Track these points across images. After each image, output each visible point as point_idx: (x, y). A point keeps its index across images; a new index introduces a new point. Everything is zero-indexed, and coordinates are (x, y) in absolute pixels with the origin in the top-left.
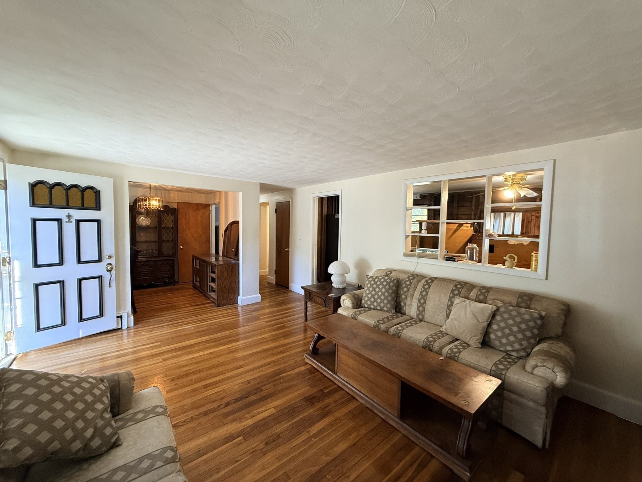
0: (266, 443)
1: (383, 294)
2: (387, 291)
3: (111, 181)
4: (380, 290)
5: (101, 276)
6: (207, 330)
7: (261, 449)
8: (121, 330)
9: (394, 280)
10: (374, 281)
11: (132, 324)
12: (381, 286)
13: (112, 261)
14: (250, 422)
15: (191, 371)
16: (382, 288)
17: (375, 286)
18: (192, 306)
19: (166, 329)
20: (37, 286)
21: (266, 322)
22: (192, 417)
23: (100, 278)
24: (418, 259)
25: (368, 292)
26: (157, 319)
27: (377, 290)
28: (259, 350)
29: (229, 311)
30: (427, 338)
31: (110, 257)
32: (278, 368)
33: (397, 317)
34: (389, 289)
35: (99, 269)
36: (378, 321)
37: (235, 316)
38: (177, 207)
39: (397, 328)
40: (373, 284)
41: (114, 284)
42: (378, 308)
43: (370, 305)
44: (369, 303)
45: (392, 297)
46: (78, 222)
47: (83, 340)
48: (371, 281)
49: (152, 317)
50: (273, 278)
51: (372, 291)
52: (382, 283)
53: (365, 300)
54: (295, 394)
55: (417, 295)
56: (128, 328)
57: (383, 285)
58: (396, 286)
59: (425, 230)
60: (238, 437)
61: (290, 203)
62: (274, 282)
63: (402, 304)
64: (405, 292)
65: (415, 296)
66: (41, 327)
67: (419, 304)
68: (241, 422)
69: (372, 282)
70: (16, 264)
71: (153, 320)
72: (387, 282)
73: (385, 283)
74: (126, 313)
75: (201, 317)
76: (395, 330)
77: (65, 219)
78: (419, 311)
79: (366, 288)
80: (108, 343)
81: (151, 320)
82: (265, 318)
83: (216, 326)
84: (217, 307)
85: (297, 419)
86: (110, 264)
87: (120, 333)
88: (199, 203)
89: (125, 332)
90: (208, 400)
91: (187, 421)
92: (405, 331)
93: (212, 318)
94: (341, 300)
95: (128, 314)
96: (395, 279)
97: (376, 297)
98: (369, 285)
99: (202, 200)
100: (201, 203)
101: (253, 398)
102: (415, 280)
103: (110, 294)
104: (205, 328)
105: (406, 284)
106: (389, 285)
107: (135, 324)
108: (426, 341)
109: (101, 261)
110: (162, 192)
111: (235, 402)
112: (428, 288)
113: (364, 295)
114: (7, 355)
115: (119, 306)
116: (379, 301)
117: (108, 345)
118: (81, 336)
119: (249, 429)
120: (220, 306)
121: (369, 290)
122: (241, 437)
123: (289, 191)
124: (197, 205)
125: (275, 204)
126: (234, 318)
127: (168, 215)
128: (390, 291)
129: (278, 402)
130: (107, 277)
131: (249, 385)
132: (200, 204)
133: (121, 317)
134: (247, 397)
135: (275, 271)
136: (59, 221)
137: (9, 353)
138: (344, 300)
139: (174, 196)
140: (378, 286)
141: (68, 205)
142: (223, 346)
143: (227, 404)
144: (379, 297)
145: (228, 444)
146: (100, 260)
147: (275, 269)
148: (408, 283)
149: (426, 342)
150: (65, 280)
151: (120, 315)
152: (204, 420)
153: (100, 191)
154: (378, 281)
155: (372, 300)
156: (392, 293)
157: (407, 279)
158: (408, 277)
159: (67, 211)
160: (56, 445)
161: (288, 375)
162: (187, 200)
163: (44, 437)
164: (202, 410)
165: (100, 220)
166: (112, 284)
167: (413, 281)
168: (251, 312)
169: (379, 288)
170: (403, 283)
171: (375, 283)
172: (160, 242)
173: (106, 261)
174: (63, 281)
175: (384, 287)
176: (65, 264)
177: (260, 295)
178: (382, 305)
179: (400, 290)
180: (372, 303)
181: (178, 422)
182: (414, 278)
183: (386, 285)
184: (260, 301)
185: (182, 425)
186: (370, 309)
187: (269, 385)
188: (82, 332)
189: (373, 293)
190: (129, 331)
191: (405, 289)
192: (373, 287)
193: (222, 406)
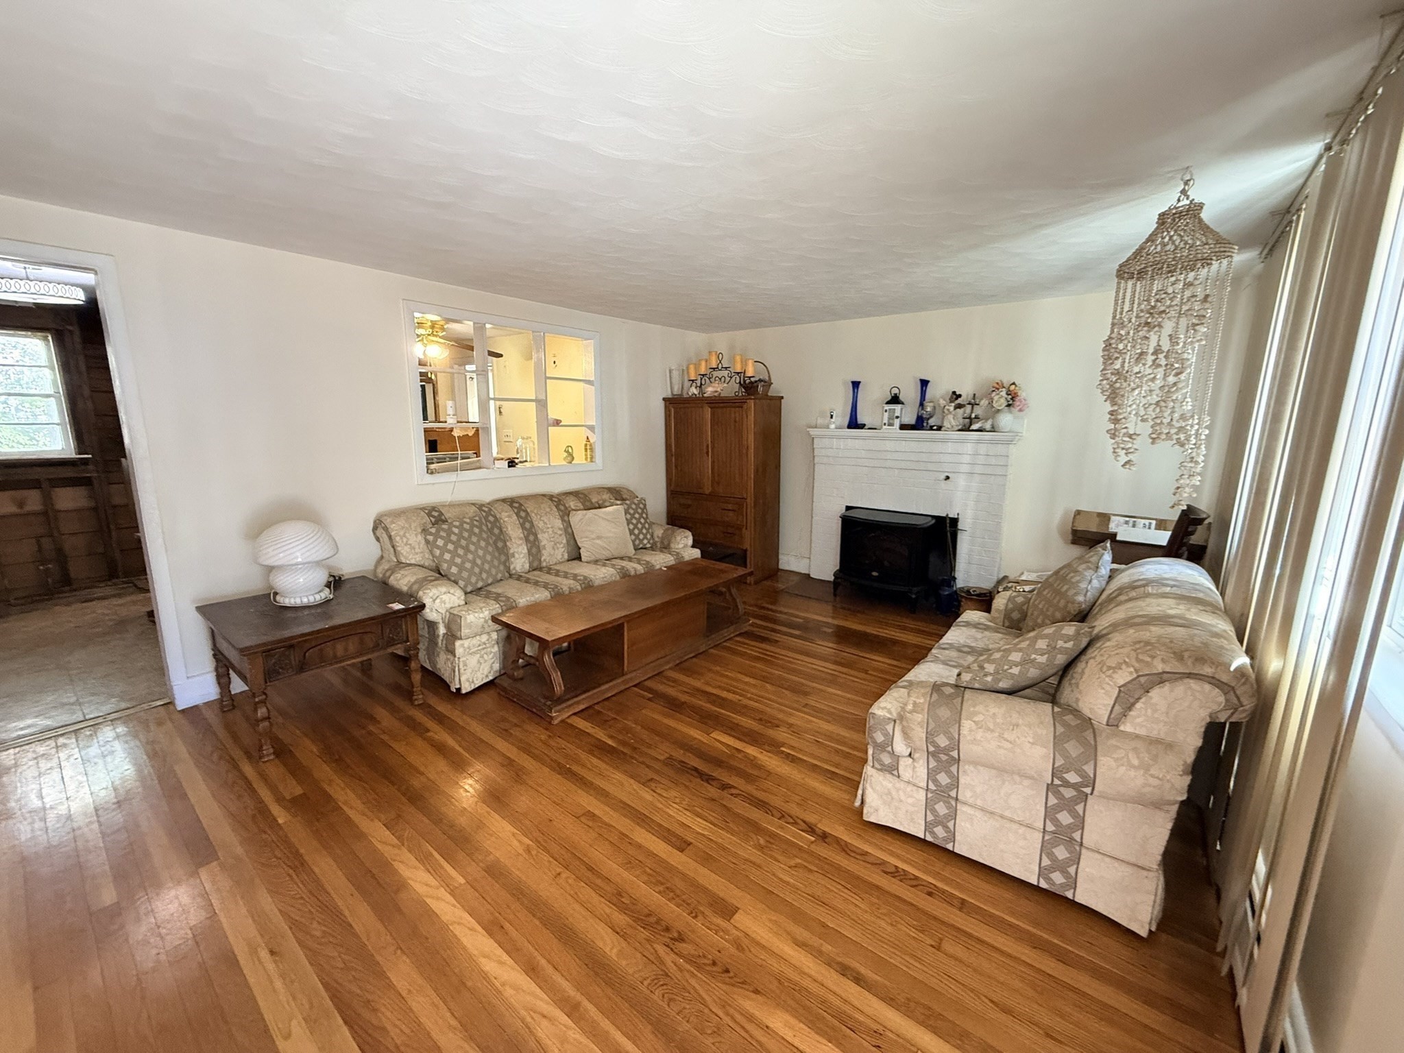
0: (778, 726)
60: (783, 752)
67: (529, 545)
90: (729, 818)
91: (791, 821)
111: (714, 779)
119: (766, 747)
129: (696, 734)
134: (696, 770)
143: (725, 787)
145: (801, 756)
152: (776, 801)
164: (755, 814)
181: (802, 831)
185: (804, 822)
193: (734, 791)
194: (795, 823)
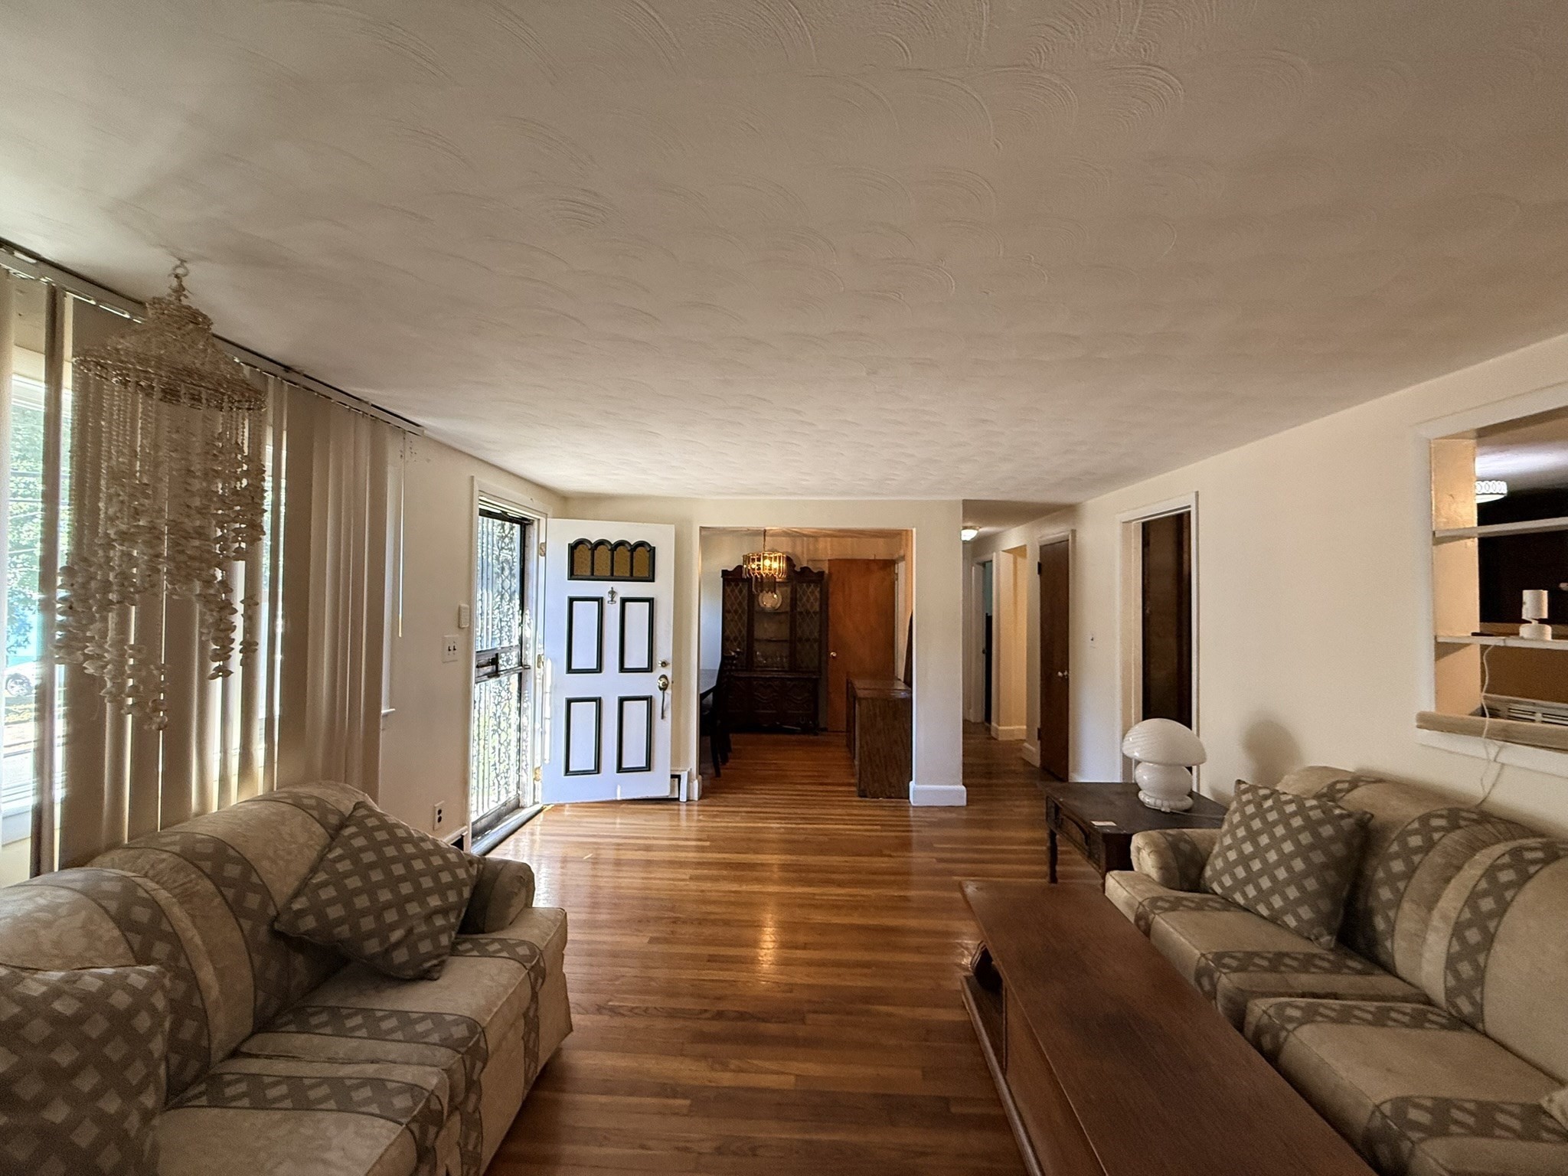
0: (718, 1149)
1: (1285, 860)
2: (1301, 851)
3: (671, 529)
4: (1275, 843)
5: (651, 697)
6: (806, 841)
7: (700, 1153)
8: (677, 802)
9: (1341, 817)
10: (1259, 806)
11: (695, 796)
12: (1280, 831)
13: (668, 672)
14: (726, 1079)
15: (712, 917)
16: (1284, 839)
17: (1257, 824)
18: (815, 784)
19: (738, 819)
20: (569, 702)
21: (940, 860)
22: (647, 1008)
23: (649, 699)
24: (1501, 748)
25: (1228, 841)
26: (741, 796)
27: (1264, 840)
28: (871, 922)
29: (878, 812)
30: (1402, 1104)
31: (664, 664)
32: (878, 983)
33: (1337, 969)
34: (1312, 847)
35: (647, 685)
36: (1219, 957)
37: (879, 827)
38: (827, 572)
39: (1281, 1007)
40: (1252, 817)
41: (668, 714)
42: (1263, 910)
43: (1233, 889)
44: (1228, 881)
45: (1323, 883)
46: (624, 601)
47: (623, 806)
48: (1249, 802)
49: (740, 789)
50: (1033, 749)
51: (1244, 840)
52: (1285, 819)
53: (1214, 869)
54: (870, 1071)
55: (1452, 900)
56: (688, 800)
57: (1287, 826)
58: (1348, 844)
59: (1542, 621)
60: (685, 1097)
61: (1068, 545)
62: (1037, 761)
63: (1380, 924)
64: (1392, 879)
65: (1442, 904)
66: (571, 769)
67: (1457, 947)
68: (713, 1069)
69: (1250, 809)
70: (548, 664)
71: (734, 796)
72: (1307, 819)
73: (1297, 822)
74: (686, 773)
75: (815, 811)
76: (1271, 1012)
77: (607, 598)
78: (1457, 975)
79: (1225, 827)
80: (645, 820)
81: (730, 796)
82: (943, 850)
83: (826, 839)
84: (861, 796)
85: (824, 1137)
86: (664, 676)
87: (676, 807)
88: (872, 558)
89: (683, 808)
91: (636, 1011)
92: (1306, 1033)
93: (832, 819)
94: (1133, 848)
95: (689, 774)
96: (1349, 815)
97: (1256, 865)
98: (1236, 818)
99: (877, 551)
100: (877, 558)
101: (772, 1028)
102: (1456, 835)
103: (663, 729)
104: (802, 838)
105: (1404, 844)
106: (1316, 834)
107: (700, 798)
108: (1387, 1109)
109: (651, 671)
110: (803, 541)
111: (733, 1019)
112: (1509, 885)
113: (1216, 849)
114: (535, 803)
115: (677, 757)
116: (1265, 883)
117: (644, 823)
118: (619, 798)
119: (712, 1094)
120: (866, 797)
121: (1234, 835)
122: (687, 1102)
123: (1067, 511)
124: (868, 563)
125: (1038, 552)
126: (876, 831)
127: (809, 586)
128: (1318, 857)
129: (813, 1069)
130: (658, 696)
131: (789, 995)
132: (874, 561)
133: (679, 777)
134: (764, 1020)
135: (1039, 730)
136: (600, 601)
137: (536, 800)
138: (1139, 850)
139: (826, 548)
140: (1269, 827)
141: (612, 574)
142: (803, 886)
143: (720, 1015)
144: (1268, 870)
146: (650, 669)
147: (1038, 725)
148: (1415, 841)
149: (1384, 1116)
150: (603, 699)
151: (677, 773)
152: (662, 1024)
153: (654, 548)
154: (1271, 809)
155: (1240, 873)
156: (1325, 866)
157: (1416, 825)
158: (1424, 820)
159: (609, 585)
160: (344, 931)
161: (890, 1015)
162: (849, 554)
163: (335, 912)
164: (672, 1003)
165: (653, 599)
166: (666, 715)
167: (1444, 841)
168: (921, 826)
169: (1272, 836)
170: (1393, 836)
171: (1261, 813)
172: (794, 641)
173: (659, 671)
174: (600, 699)
175: (1292, 834)
176: (604, 671)
177: (964, 788)
178: (1277, 902)
179: (1374, 862)
180: (1241, 885)
182: (1454, 826)
183: (1300, 830)
184: (964, 803)
185: (623, 1015)
186: (1228, 903)
187: (830, 1017)
188: (621, 793)
189: (1248, 848)
190: (691, 808)
191: (1398, 866)
192: (1248, 828)
193: (707, 1015)
194: (632, 1009)
